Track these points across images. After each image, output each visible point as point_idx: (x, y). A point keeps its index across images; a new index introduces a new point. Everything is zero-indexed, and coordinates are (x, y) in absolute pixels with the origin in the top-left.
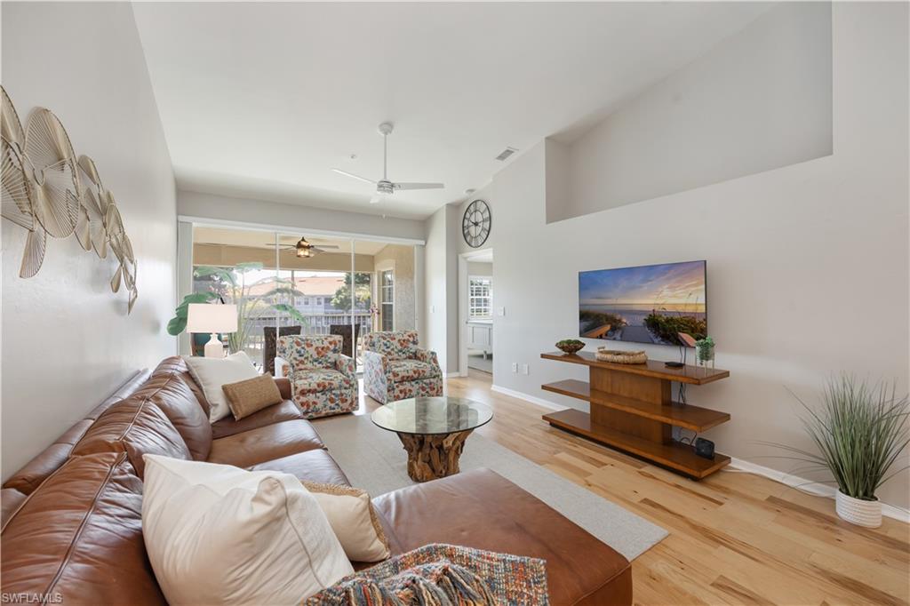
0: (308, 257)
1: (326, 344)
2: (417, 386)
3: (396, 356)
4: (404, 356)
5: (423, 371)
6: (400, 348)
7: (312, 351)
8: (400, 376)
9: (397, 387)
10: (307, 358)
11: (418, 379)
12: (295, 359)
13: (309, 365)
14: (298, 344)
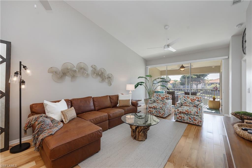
0: (184, 70)
1: (164, 96)
2: (187, 117)
3: (188, 104)
4: (192, 105)
5: (190, 112)
6: (190, 101)
7: (160, 98)
8: (179, 111)
9: (178, 114)
10: (159, 100)
11: (187, 114)
12: (156, 99)
13: (159, 102)
14: (157, 95)
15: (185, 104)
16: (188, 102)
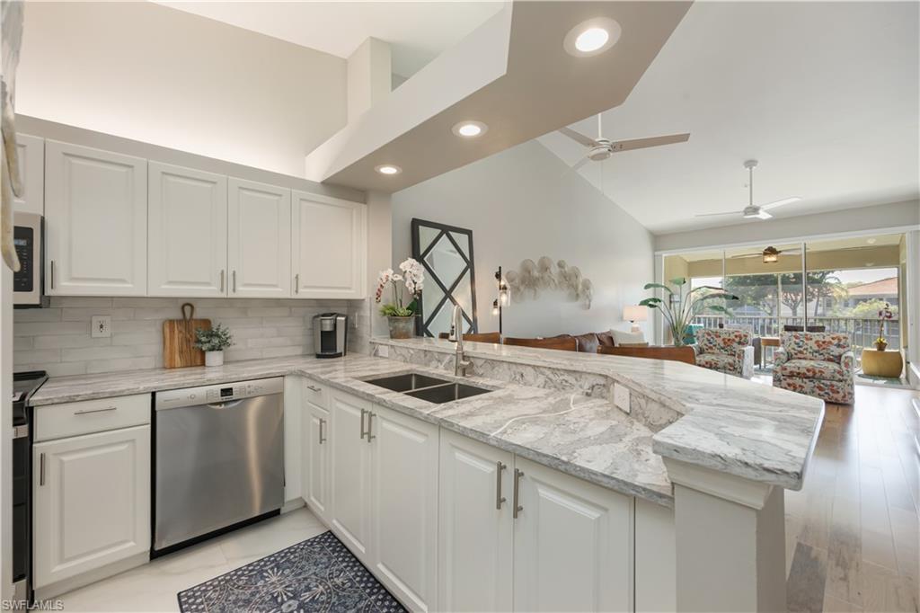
1: (732, 337)
2: (812, 384)
3: (809, 356)
4: (822, 357)
5: (820, 372)
6: (816, 348)
7: (719, 341)
8: (789, 370)
9: (785, 379)
10: (715, 346)
11: (813, 377)
13: (717, 351)
14: (709, 334)
15: (799, 355)
16: (809, 350)
